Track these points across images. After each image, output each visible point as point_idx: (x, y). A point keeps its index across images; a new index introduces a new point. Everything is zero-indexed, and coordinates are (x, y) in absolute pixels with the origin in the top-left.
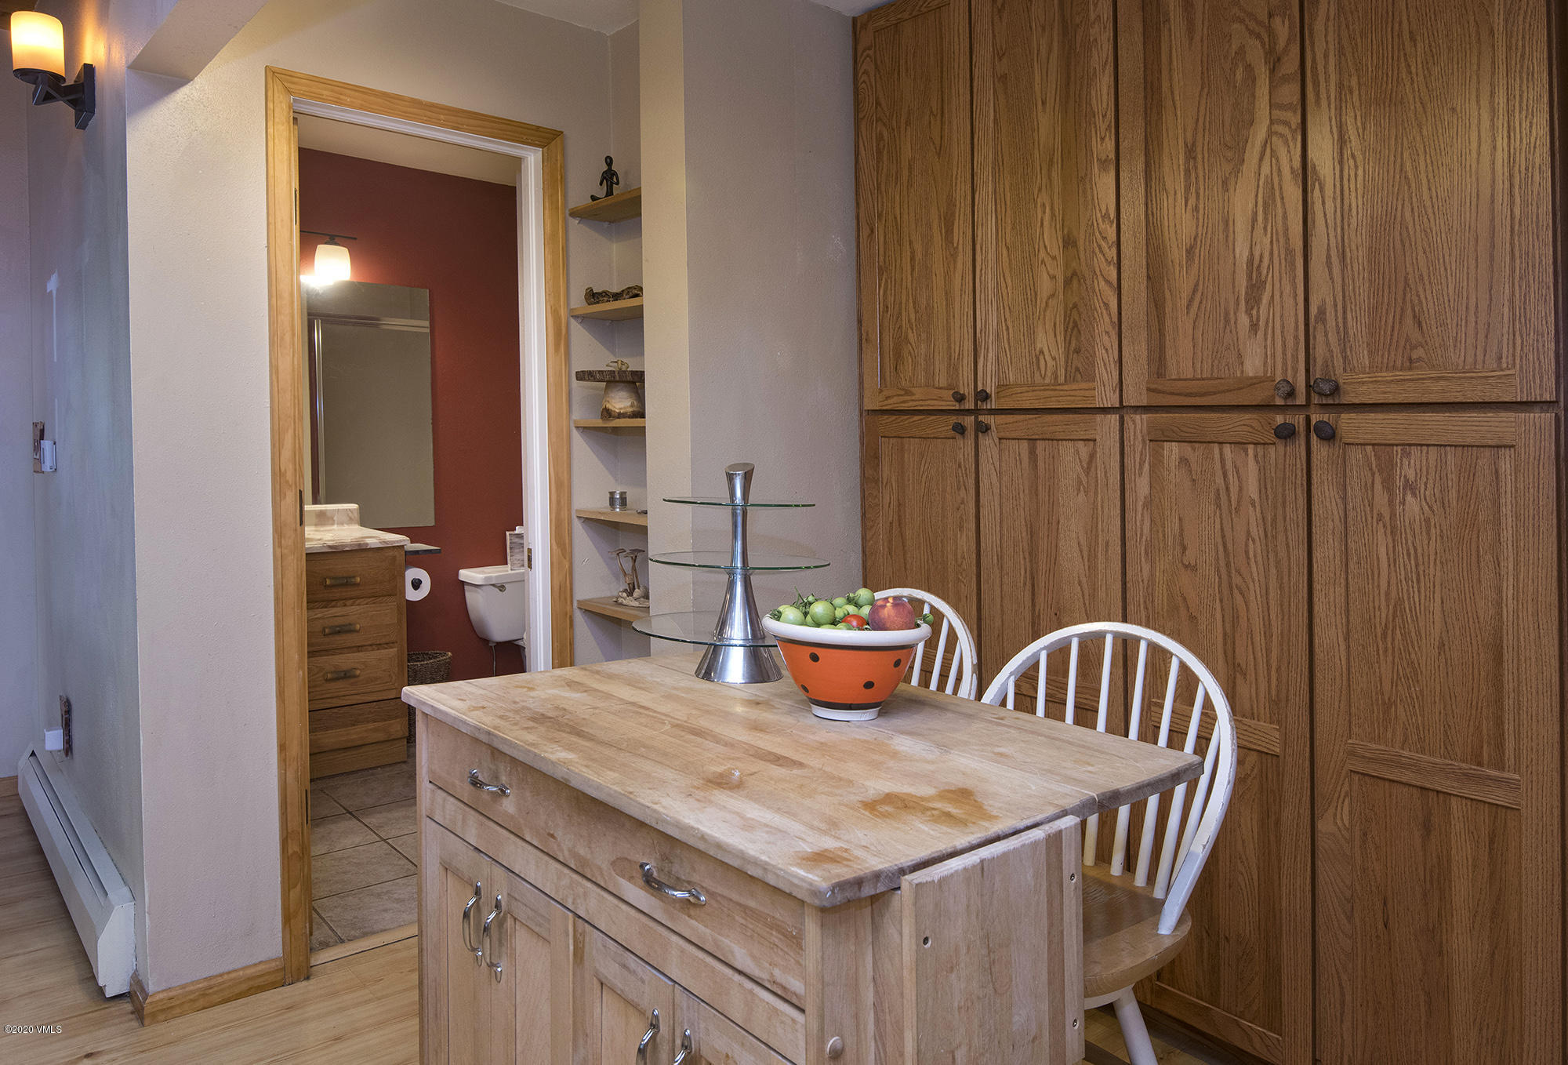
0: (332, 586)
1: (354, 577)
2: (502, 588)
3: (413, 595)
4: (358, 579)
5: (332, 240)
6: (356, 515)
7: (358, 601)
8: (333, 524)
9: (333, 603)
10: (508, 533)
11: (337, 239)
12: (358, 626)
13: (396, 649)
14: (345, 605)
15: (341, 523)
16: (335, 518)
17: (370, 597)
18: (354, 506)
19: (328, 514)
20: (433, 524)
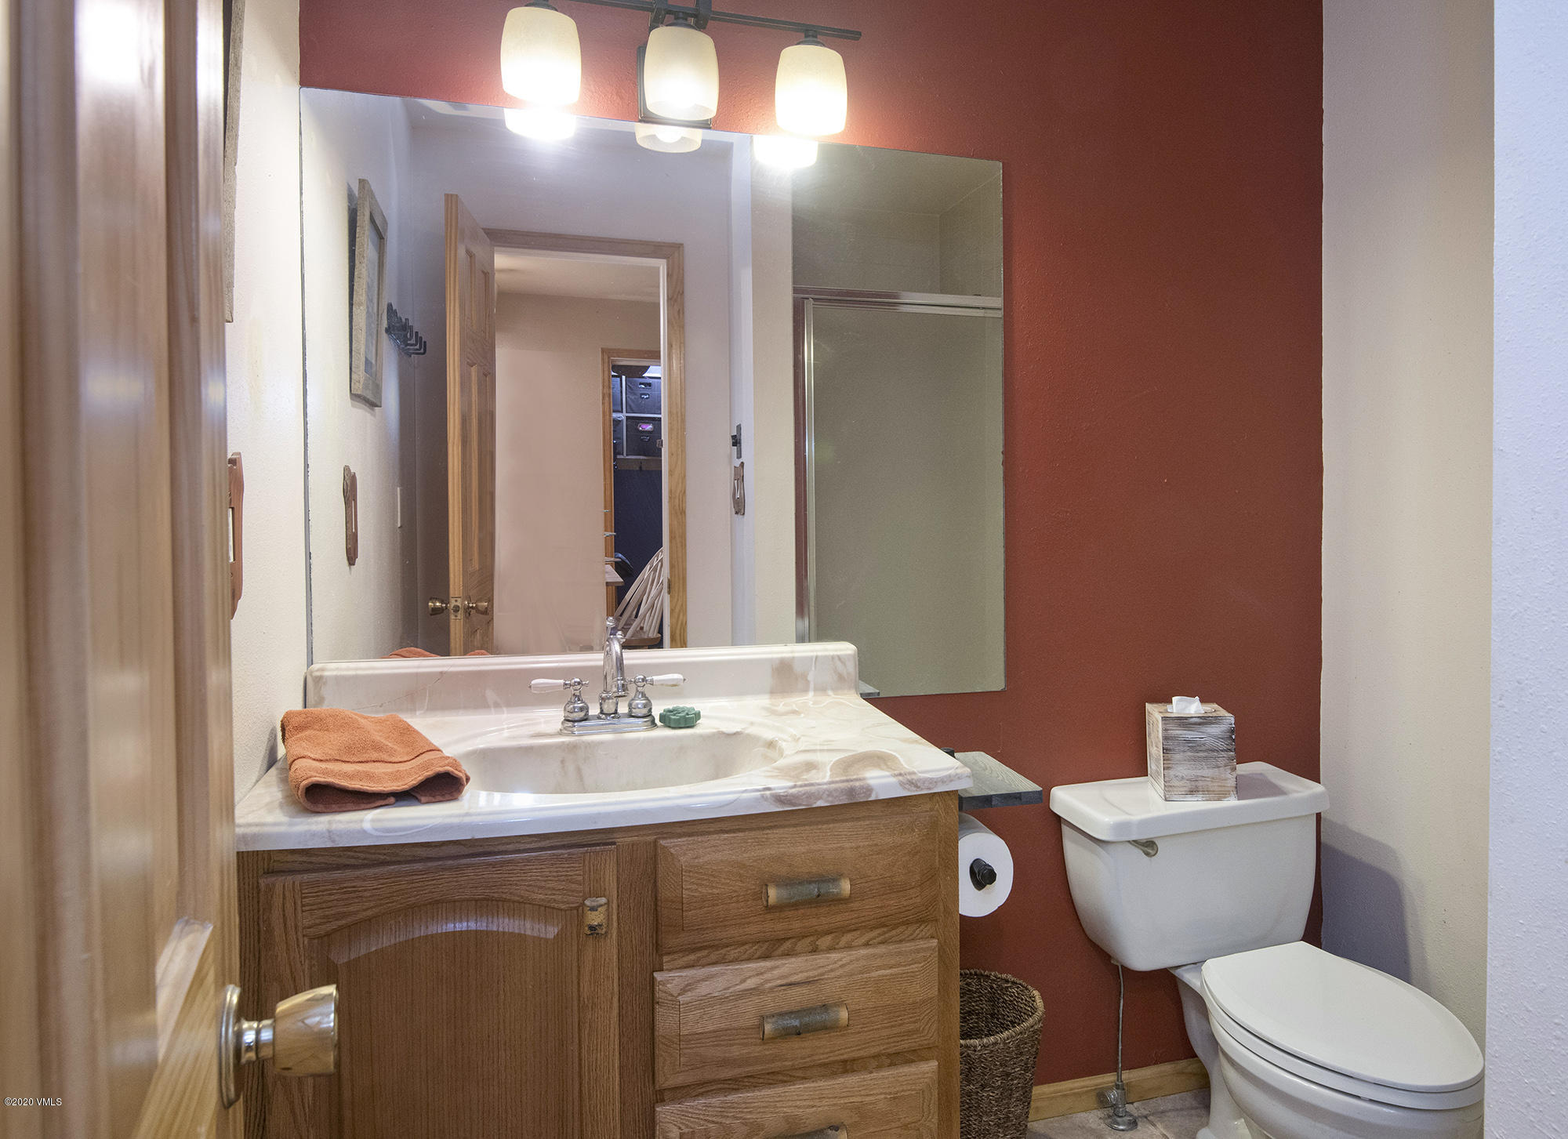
0: (779, 908)
1: (835, 880)
2: (1148, 846)
3: (975, 903)
4: (845, 887)
5: (811, 34)
6: (851, 669)
7: (846, 939)
8: (806, 690)
9: (787, 945)
10: (1154, 713)
11: (820, 38)
12: (844, 1014)
13: (934, 1064)
14: (815, 950)
15: (821, 689)
16: (810, 678)
17: (872, 929)
18: (846, 649)
19: (798, 668)
20: (994, 680)
